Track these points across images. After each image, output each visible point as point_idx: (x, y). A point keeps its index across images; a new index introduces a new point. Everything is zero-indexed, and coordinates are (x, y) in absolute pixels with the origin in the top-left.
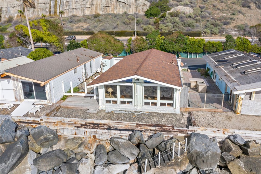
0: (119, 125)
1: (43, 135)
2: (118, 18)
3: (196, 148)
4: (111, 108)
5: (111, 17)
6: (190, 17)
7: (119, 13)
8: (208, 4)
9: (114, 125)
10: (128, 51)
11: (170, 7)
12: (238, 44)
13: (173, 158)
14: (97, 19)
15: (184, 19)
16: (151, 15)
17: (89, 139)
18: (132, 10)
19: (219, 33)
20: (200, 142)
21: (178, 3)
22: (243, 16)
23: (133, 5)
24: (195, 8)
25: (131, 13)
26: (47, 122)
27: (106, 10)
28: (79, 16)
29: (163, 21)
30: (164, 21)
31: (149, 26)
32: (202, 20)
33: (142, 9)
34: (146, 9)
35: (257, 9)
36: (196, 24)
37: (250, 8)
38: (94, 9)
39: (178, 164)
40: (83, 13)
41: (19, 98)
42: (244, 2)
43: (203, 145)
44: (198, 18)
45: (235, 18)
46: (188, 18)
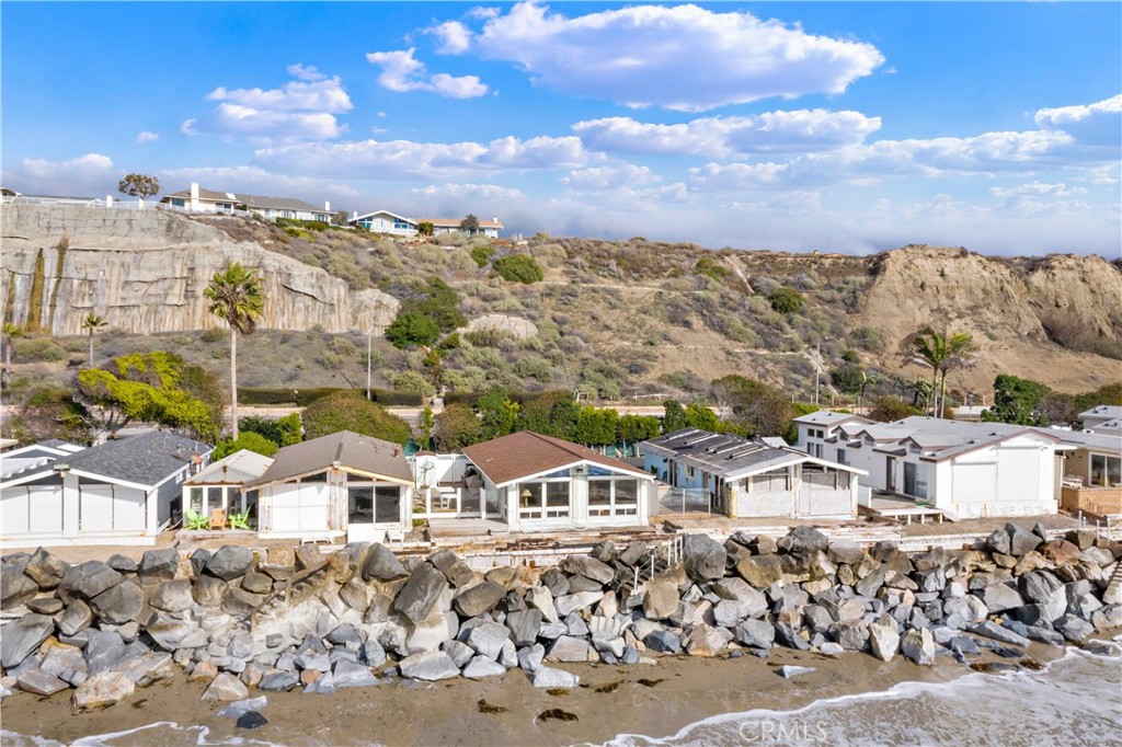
0: (572, 539)
2: (294, 346)
5: (269, 340)
6: (531, 348)
7: (293, 328)
8: (575, 311)
9: (564, 539)
10: (423, 443)
11: (465, 315)
14: (215, 347)
15: (515, 354)
16: (409, 339)
17: (525, 568)
18: (340, 320)
19: (622, 395)
20: (698, 542)
21: (489, 307)
22: (677, 351)
23: (342, 304)
24: (541, 322)
25: (336, 330)
28: (138, 335)
29: (451, 359)
30: (455, 358)
31: (410, 373)
32: (568, 359)
33: (375, 318)
34: (387, 319)
35: (710, 331)
36: (553, 369)
37: (689, 327)
38: (199, 311)
40: (152, 323)
41: (337, 522)
42: (673, 310)
43: (703, 545)
44: (556, 351)
45: (658, 354)
46: (527, 352)
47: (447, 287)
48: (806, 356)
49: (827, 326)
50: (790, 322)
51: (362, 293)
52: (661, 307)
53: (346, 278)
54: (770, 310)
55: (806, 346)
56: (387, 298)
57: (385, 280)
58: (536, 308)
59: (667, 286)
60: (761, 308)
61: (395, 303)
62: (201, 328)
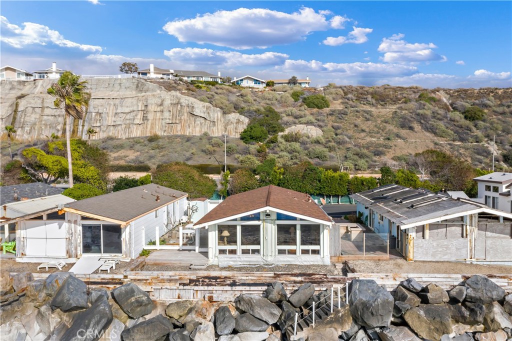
0: (248, 278)
1: (133, 296)
2: (192, 143)
3: (361, 297)
4: (226, 260)
5: (180, 140)
6: (318, 142)
7: (194, 134)
8: (345, 122)
9: (240, 278)
10: (223, 193)
11: (283, 126)
12: (400, 180)
13: (332, 312)
14: (154, 144)
15: (308, 146)
16: (251, 139)
17: (203, 302)
18: (218, 128)
19: (369, 168)
20: (365, 288)
21: (297, 121)
22: (403, 143)
23: (219, 121)
24: (325, 129)
25: (216, 135)
26: (135, 280)
27: (171, 129)
28: (120, 139)
29: (273, 149)
30: (275, 148)
31: (249, 156)
32: (339, 148)
33: (236, 129)
34: (242, 128)
35: (425, 132)
36: (330, 154)
37: (412, 130)
38: (149, 127)
39: (340, 321)
40: (127, 133)
41: (74, 251)
42: (403, 121)
43: (370, 291)
44: (332, 144)
45: (392, 145)
46: (315, 144)
47: (275, 112)
48: (486, 145)
49: (500, 127)
50: (476, 126)
51: (229, 115)
52: (396, 119)
53: (221, 108)
54: (463, 120)
55: (486, 139)
56: (242, 118)
57: (242, 109)
58: (323, 121)
59: (401, 108)
60: (457, 118)
61: (246, 120)
62: (149, 135)
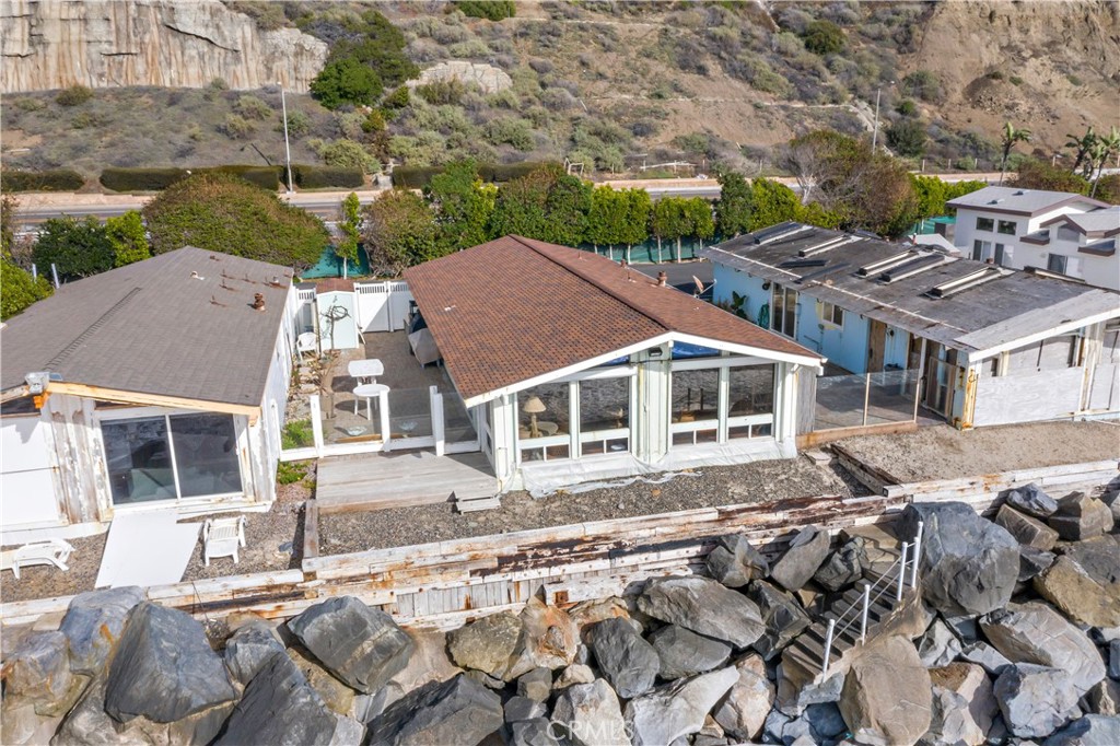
1: (365, 637)
2: (186, 110)
4: (546, 477)
5: (151, 101)
6: (504, 104)
7: (185, 85)
8: (558, 54)
9: (633, 534)
10: (347, 251)
11: (415, 62)
14: (77, 112)
15: (483, 113)
16: (341, 96)
19: (626, 165)
21: (444, 49)
22: (692, 105)
23: (249, 49)
24: (516, 70)
25: (245, 87)
26: (339, 581)
27: (119, 71)
29: (400, 123)
30: (405, 120)
31: (345, 142)
32: (553, 119)
33: (295, 69)
34: (311, 69)
35: (730, 79)
36: (535, 132)
37: (705, 74)
38: (52, 63)
41: (85, 504)
42: (683, 52)
44: (537, 108)
45: (668, 110)
46: (498, 110)
47: (390, 26)
48: (852, 109)
49: (876, 70)
50: (829, 65)
51: (275, 34)
52: (668, 48)
53: (251, 14)
54: (803, 52)
55: (851, 96)
56: (310, 41)
57: (306, 16)
58: (508, 51)
59: (674, 21)
60: (792, 48)
61: (321, 48)
62: (57, 87)
